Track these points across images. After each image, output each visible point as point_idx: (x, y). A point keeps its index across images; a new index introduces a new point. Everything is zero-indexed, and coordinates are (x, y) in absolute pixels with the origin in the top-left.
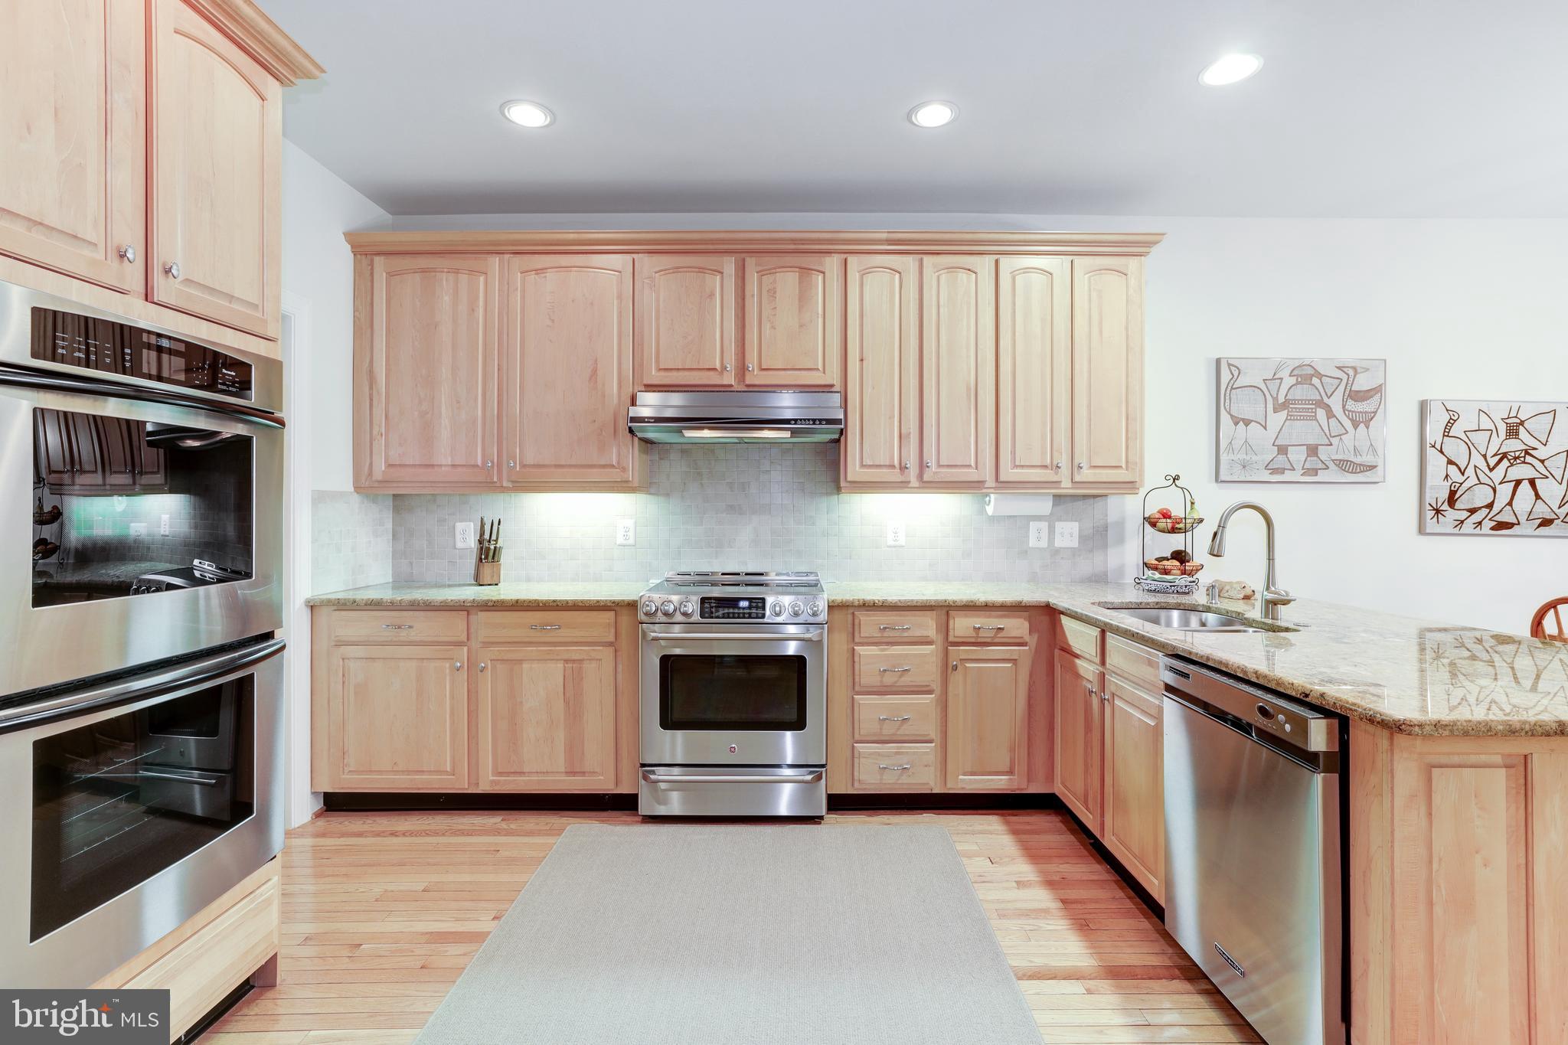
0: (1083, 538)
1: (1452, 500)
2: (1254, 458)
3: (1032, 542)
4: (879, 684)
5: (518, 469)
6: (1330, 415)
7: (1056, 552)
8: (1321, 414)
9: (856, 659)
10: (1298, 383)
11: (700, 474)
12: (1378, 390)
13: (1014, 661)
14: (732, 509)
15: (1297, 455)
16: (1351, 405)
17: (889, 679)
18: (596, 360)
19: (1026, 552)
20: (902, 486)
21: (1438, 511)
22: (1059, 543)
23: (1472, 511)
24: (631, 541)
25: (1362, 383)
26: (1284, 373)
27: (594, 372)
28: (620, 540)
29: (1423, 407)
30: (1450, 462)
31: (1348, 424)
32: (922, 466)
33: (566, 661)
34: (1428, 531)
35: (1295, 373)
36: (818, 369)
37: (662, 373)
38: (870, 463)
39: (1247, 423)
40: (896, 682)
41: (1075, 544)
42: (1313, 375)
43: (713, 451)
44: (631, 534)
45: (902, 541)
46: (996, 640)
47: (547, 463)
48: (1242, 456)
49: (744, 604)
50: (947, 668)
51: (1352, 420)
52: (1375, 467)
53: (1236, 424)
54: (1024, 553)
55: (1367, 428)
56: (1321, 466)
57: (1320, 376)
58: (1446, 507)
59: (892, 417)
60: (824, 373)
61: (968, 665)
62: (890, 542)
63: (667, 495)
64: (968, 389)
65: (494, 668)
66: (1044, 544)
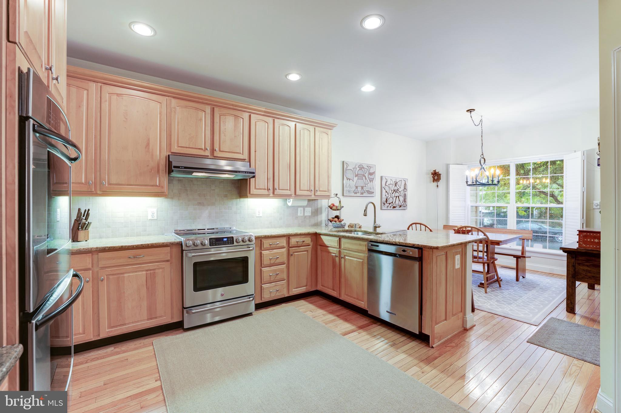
0: (312, 213)
1: (386, 201)
2: (351, 189)
3: (299, 214)
4: (269, 263)
5: (107, 185)
6: (366, 179)
7: (305, 217)
8: (364, 178)
9: (262, 256)
10: (360, 170)
11: (186, 190)
12: (374, 173)
13: (307, 251)
14: (200, 204)
15: (359, 189)
16: (370, 176)
17: (272, 262)
18: (149, 139)
19: (297, 217)
20: (267, 196)
21: (384, 204)
22: (306, 214)
23: (390, 204)
24: (155, 218)
25: (371, 171)
26: (357, 167)
27: (148, 145)
28: (150, 217)
29: (381, 177)
30: (386, 192)
31: (369, 181)
32: (274, 189)
33: (147, 270)
34: (383, 209)
35: (359, 167)
36: (241, 153)
37: (180, 148)
38: (258, 188)
39: (350, 179)
40: (275, 262)
41: (310, 214)
42: (362, 168)
43: (192, 181)
44: (155, 215)
45: (261, 215)
46: (302, 245)
47: (124, 183)
48: (348, 189)
49: (225, 239)
50: (289, 255)
51: (370, 180)
52: (373, 192)
53: (347, 180)
54: (297, 218)
55: (372, 182)
56: (364, 192)
57: (364, 168)
58: (385, 203)
59: (265, 172)
60: (243, 154)
61: (295, 254)
62: (257, 216)
63: (172, 198)
64: (288, 164)
65: (108, 278)
66: (302, 215)
